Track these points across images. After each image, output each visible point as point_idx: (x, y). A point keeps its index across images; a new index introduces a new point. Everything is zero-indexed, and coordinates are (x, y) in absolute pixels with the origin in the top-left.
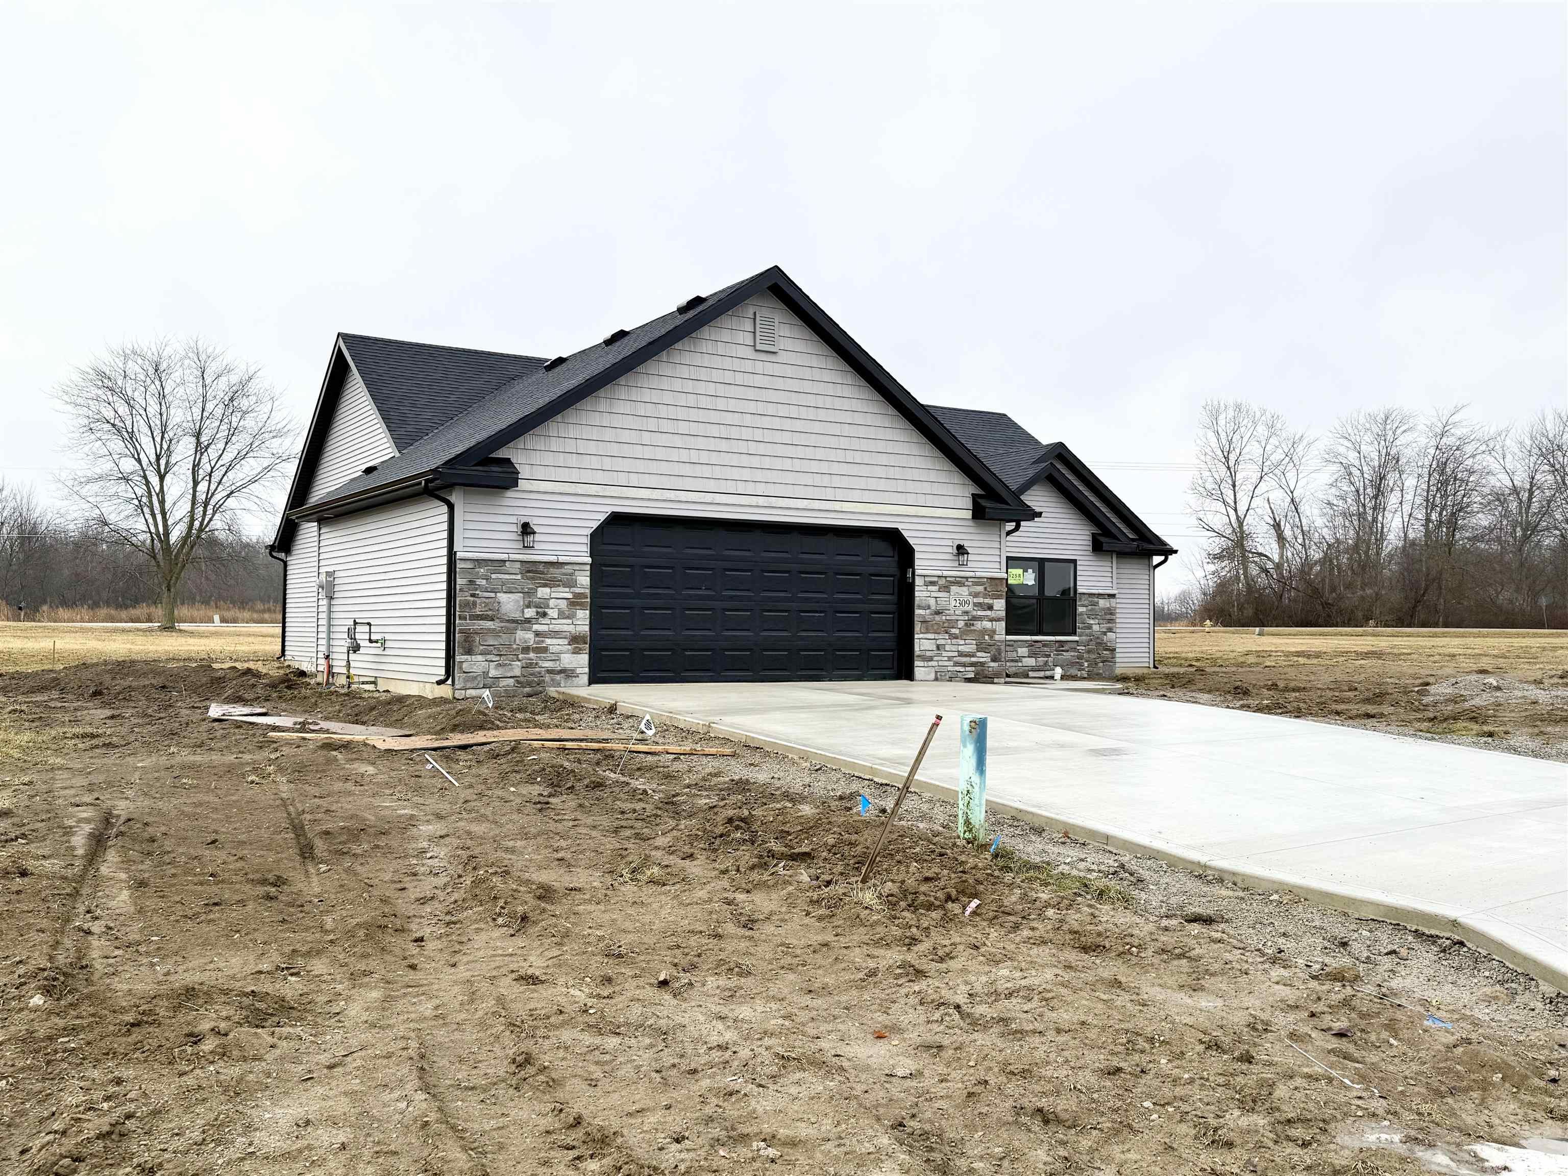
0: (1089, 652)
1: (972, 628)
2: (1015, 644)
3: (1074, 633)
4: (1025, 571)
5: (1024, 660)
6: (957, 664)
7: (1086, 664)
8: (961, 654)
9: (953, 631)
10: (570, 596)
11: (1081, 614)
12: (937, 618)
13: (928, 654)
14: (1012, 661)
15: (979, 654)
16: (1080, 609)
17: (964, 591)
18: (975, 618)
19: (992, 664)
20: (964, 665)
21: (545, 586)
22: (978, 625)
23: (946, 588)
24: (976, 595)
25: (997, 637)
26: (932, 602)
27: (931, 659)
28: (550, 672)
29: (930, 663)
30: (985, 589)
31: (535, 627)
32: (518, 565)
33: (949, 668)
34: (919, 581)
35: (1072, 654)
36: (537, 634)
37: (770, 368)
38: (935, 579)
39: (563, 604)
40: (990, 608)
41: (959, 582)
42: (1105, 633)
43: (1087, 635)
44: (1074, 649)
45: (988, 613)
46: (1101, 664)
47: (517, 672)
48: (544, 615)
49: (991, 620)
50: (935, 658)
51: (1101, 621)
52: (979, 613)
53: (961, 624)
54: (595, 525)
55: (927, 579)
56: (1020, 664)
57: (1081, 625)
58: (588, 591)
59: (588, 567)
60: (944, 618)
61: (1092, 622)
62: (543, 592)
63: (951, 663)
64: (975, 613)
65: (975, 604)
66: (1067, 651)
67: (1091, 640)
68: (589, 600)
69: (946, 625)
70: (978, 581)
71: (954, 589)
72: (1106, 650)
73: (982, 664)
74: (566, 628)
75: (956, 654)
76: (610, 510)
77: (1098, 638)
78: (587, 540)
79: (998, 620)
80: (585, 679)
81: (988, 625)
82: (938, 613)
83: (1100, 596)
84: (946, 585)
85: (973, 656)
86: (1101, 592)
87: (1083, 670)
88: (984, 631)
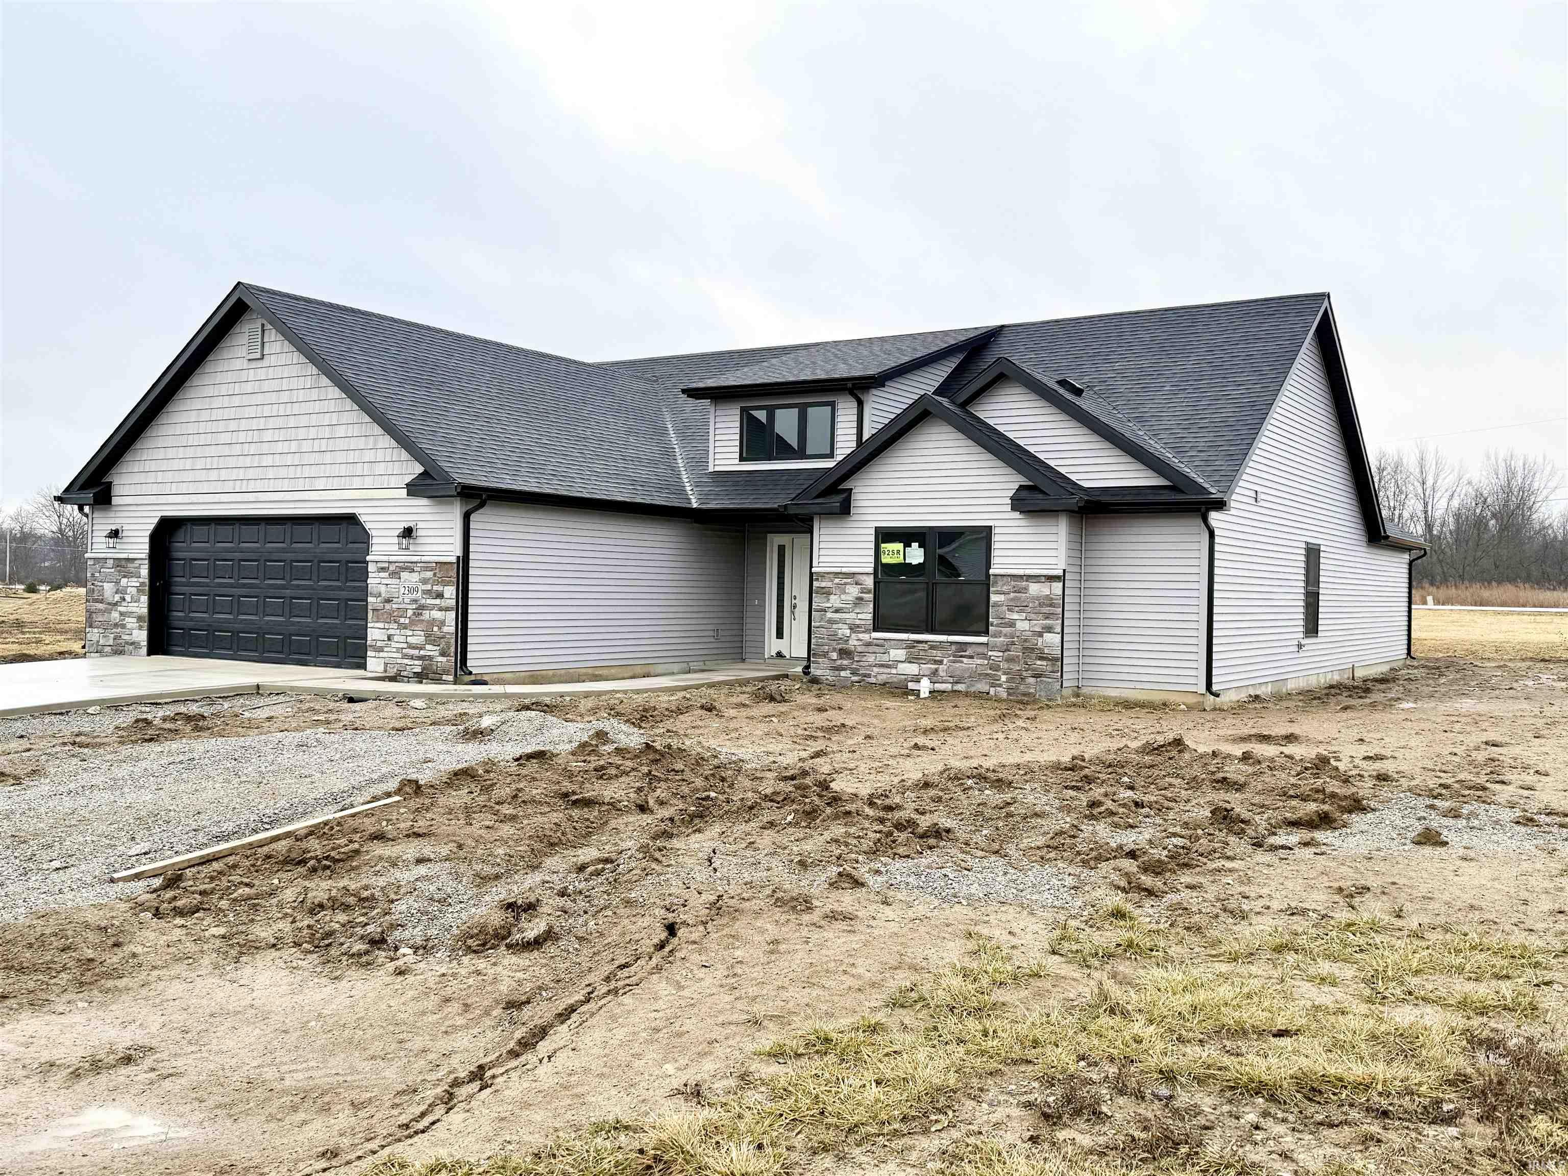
0: (1010, 660)
1: (422, 618)
2: (887, 644)
3: (986, 632)
4: (907, 545)
5: (900, 666)
6: (405, 656)
7: (1004, 678)
8: (411, 646)
9: (402, 620)
10: (138, 585)
11: (996, 605)
12: (388, 606)
13: (379, 644)
14: (882, 666)
15: (428, 647)
16: (994, 598)
17: (415, 577)
18: (422, 607)
19: (440, 659)
20: (412, 658)
21: (125, 577)
22: (426, 615)
23: (395, 575)
24: (424, 581)
25: (445, 629)
26: (383, 589)
27: (381, 650)
28: (127, 643)
29: (382, 654)
30: (435, 575)
31: (120, 608)
32: (112, 561)
33: (399, 661)
34: (371, 568)
35: (979, 661)
36: (121, 614)
38: (386, 565)
39: (134, 591)
40: (440, 595)
41: (409, 567)
42: (1040, 635)
43: (1005, 635)
44: (984, 656)
45: (438, 601)
46: (1032, 680)
47: (111, 642)
48: (124, 600)
49: (440, 609)
50: (386, 649)
51: (1033, 616)
52: (429, 601)
53: (410, 613)
54: (152, 527)
55: (380, 565)
56: (894, 671)
57: (995, 622)
58: (147, 581)
59: (147, 562)
60: (394, 606)
61: (1015, 616)
62: (124, 581)
63: (400, 655)
64: (423, 601)
65: (425, 592)
66: (971, 657)
67: (1013, 643)
68: (147, 588)
69: (395, 614)
70: (427, 566)
71: (405, 575)
72: (1041, 658)
73: (430, 658)
74: (134, 609)
75: (405, 645)
76: (160, 514)
77: (1025, 641)
78: (147, 540)
79: (447, 609)
80: (144, 650)
81: (437, 615)
82: (388, 601)
83: (1030, 578)
84: (395, 571)
85: (421, 649)
86: (1028, 572)
87: (1000, 686)
88: (432, 622)
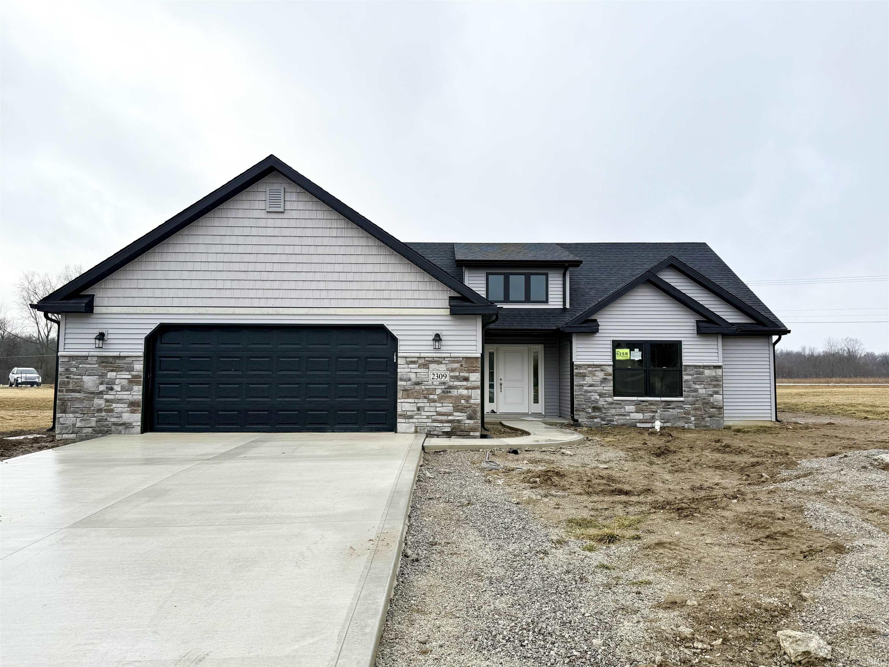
0: (696, 409)
1: (449, 394)
2: (623, 403)
3: (681, 395)
4: (632, 350)
5: (632, 414)
6: (435, 421)
7: (693, 419)
8: (439, 414)
9: (431, 397)
10: (130, 377)
11: (687, 381)
12: (417, 387)
13: (409, 413)
14: (620, 415)
15: (455, 414)
16: (685, 378)
17: (442, 368)
18: (451, 387)
19: (468, 421)
20: (441, 422)
21: (112, 371)
22: (455, 392)
23: (425, 366)
24: (453, 370)
25: (472, 401)
26: (413, 376)
27: (411, 417)
28: (115, 424)
29: (411, 420)
30: (461, 366)
31: (105, 397)
32: (96, 359)
33: (428, 424)
34: (400, 361)
35: (679, 411)
36: (107, 401)
37: (279, 223)
38: (416, 359)
39: (125, 382)
40: (466, 379)
41: (438, 361)
42: (712, 395)
43: (693, 397)
44: (681, 408)
45: (465, 383)
46: (708, 419)
47: (93, 424)
48: (112, 389)
49: (467, 388)
50: (416, 417)
51: (707, 386)
52: (456, 383)
53: (438, 392)
54: (148, 332)
55: (408, 360)
56: (628, 418)
57: (687, 390)
58: (142, 374)
59: (142, 359)
60: (423, 387)
61: (698, 387)
62: (111, 375)
63: (430, 420)
64: (451, 383)
65: (451, 377)
66: (674, 408)
67: (697, 400)
68: (142, 379)
69: (425, 392)
70: (454, 360)
71: (432, 366)
72: (713, 408)
73: (459, 421)
74: (126, 397)
75: (435, 414)
76: (158, 322)
77: (704, 399)
78: (143, 342)
79: (474, 388)
80: (139, 429)
81: (465, 392)
82: (418, 384)
83: (704, 367)
84: (426, 363)
85: (450, 415)
86: (705, 364)
87: (691, 423)
88: (461, 397)
